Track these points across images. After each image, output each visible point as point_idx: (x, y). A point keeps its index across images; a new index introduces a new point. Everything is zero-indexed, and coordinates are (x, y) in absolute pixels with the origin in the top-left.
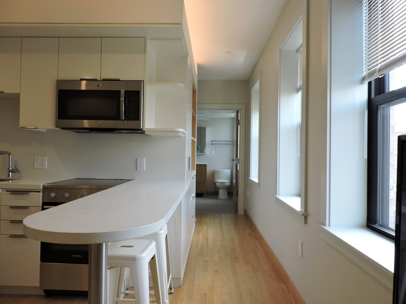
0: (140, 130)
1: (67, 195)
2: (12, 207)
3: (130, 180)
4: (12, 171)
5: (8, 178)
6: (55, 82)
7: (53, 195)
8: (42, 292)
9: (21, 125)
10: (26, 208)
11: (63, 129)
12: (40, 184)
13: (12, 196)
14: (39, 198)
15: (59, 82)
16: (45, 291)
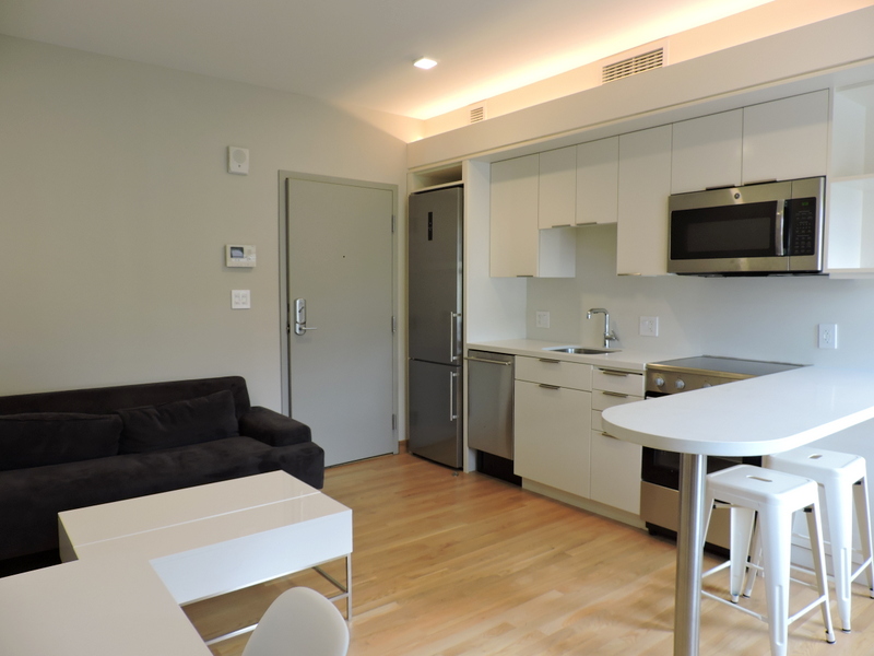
0: (816, 273)
1: (681, 383)
2: (606, 393)
3: (802, 366)
4: (610, 339)
5: (603, 349)
6: (666, 200)
7: (660, 381)
8: (642, 525)
9: (620, 269)
10: (624, 396)
11: (679, 274)
12: (642, 362)
13: (606, 377)
14: (640, 383)
15: (673, 198)
16: (648, 525)
